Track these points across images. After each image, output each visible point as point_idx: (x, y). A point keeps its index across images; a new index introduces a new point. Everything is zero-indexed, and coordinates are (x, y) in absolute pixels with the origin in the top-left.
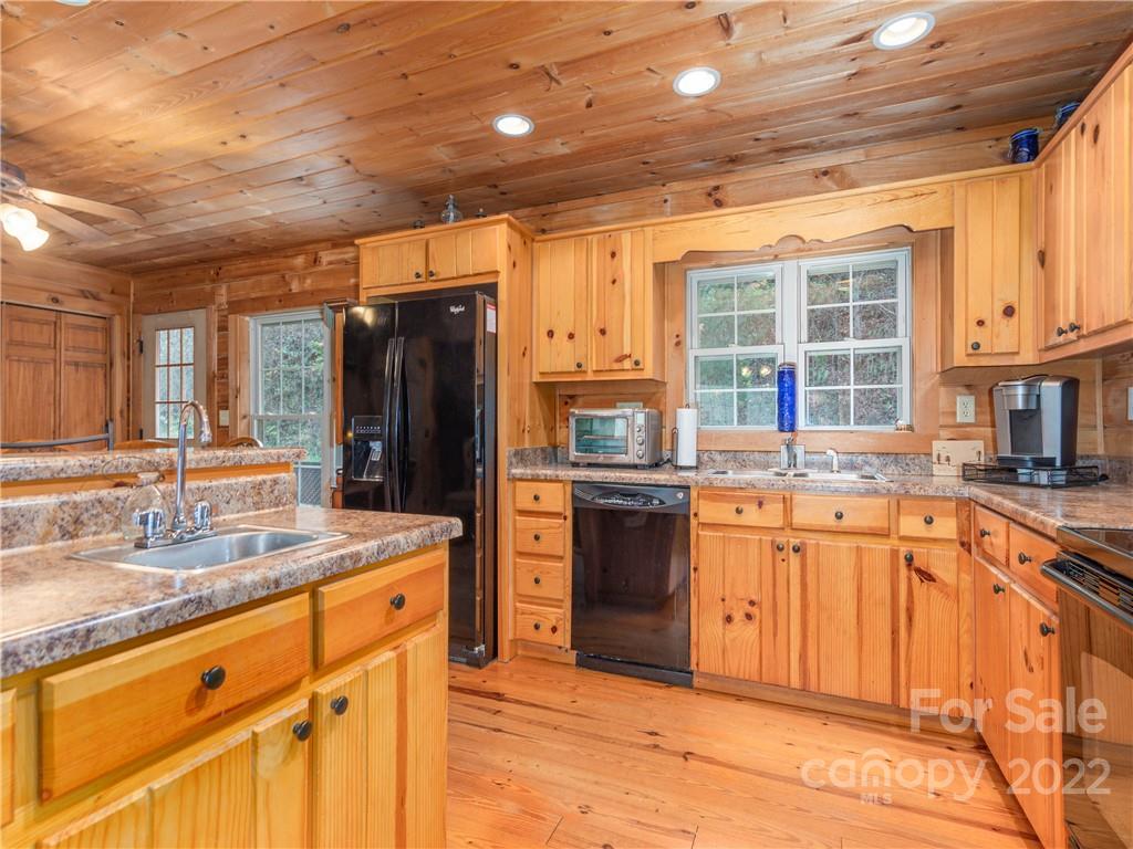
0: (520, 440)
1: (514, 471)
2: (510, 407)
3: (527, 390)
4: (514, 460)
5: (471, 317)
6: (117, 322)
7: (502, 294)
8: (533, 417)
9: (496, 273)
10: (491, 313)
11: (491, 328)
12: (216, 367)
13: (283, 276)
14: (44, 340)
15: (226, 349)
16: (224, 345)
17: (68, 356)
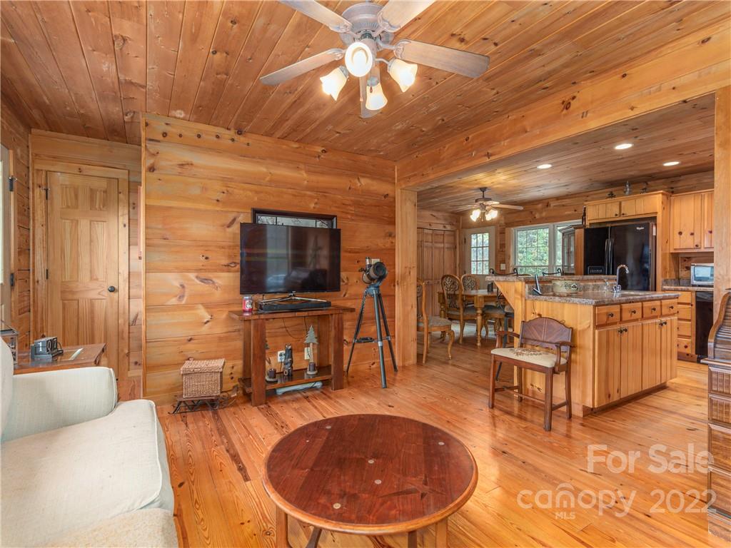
0: (666, 276)
1: (664, 287)
2: (662, 263)
3: (668, 256)
4: (664, 283)
5: (647, 232)
6: (457, 233)
7: (659, 220)
8: (670, 267)
9: (656, 213)
10: (654, 228)
11: (654, 234)
12: (499, 248)
13: (532, 212)
14: (441, 240)
15: (504, 241)
16: (503, 239)
17: (446, 245)
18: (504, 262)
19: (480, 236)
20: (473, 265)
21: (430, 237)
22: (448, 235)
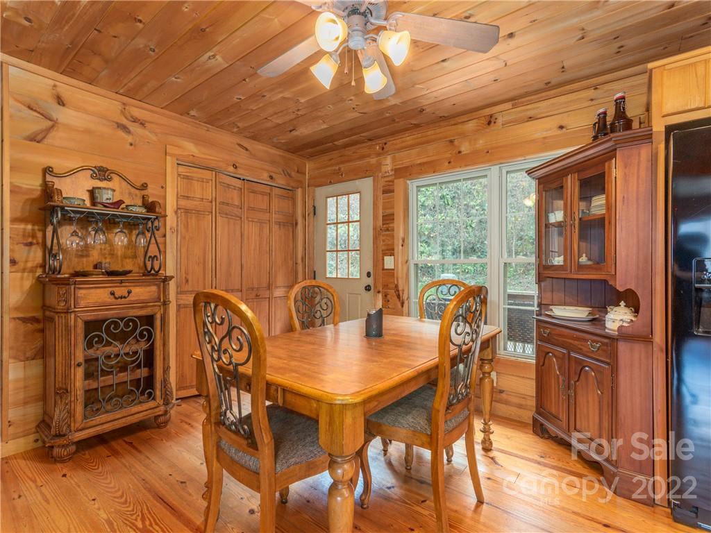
6: (300, 193)
12: (380, 222)
13: (451, 142)
14: (264, 206)
15: (393, 207)
16: (389, 205)
17: (275, 217)
18: (390, 251)
19: (343, 200)
20: (330, 261)
21: (235, 194)
22: (281, 197)
